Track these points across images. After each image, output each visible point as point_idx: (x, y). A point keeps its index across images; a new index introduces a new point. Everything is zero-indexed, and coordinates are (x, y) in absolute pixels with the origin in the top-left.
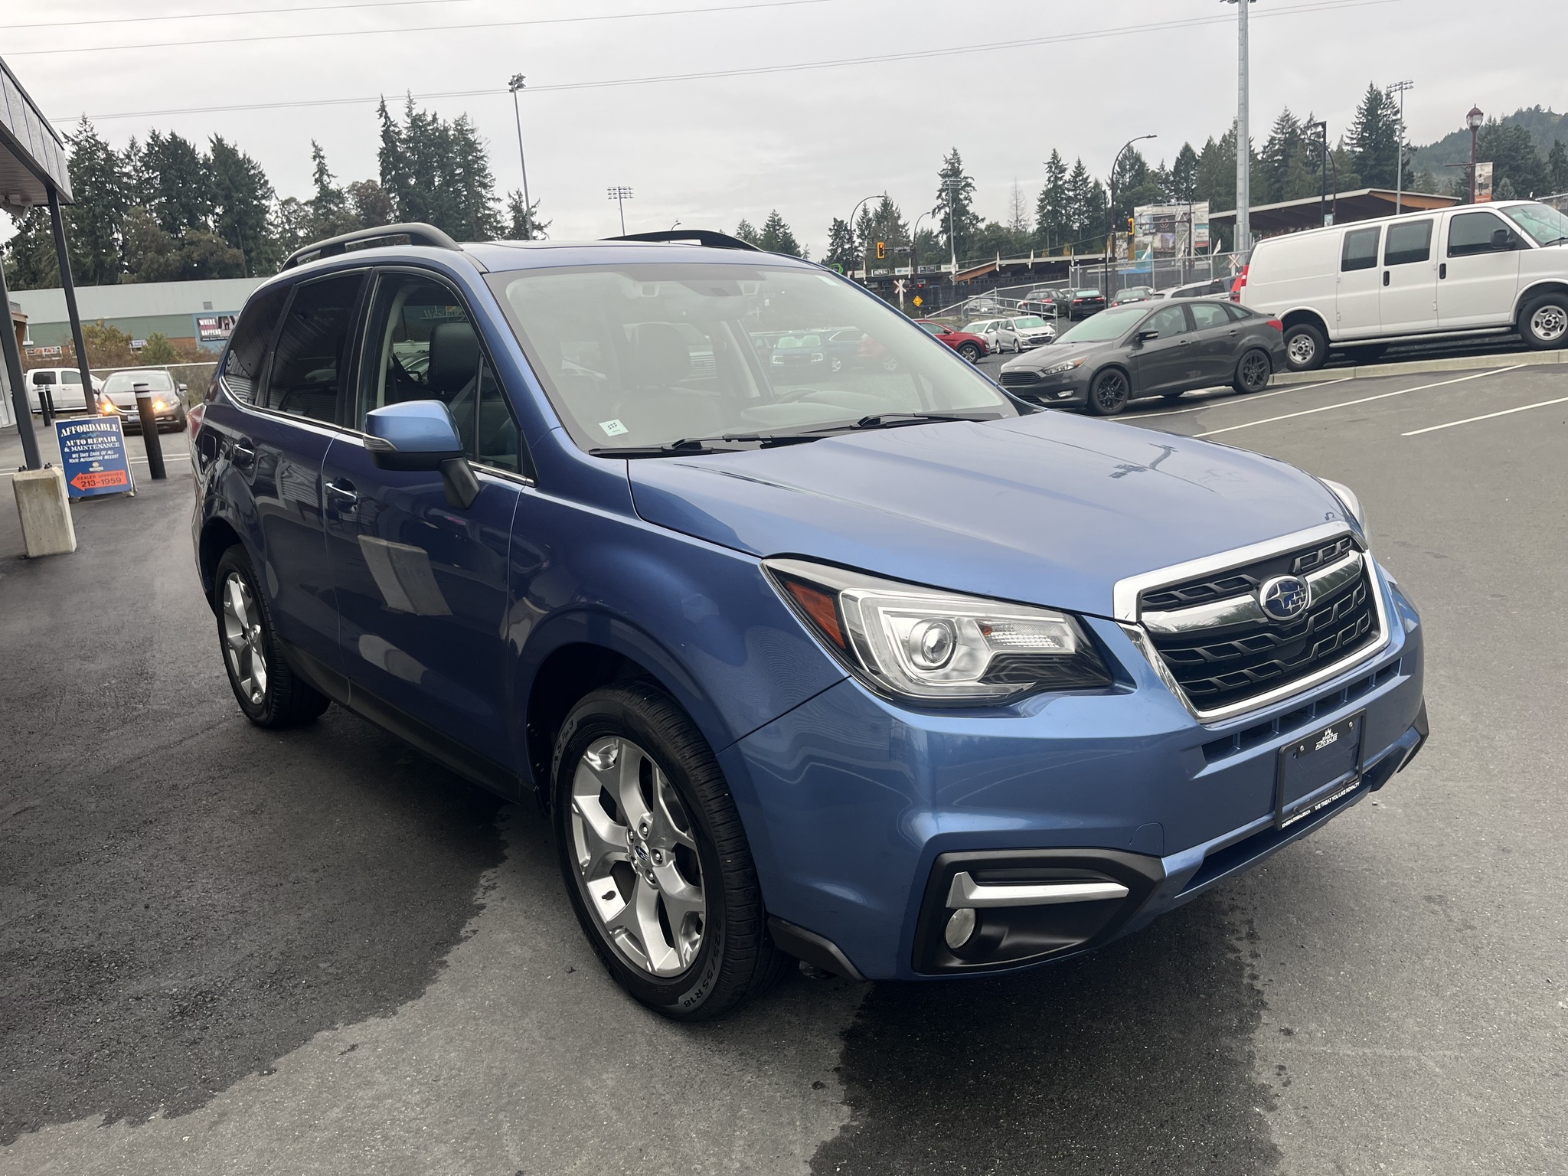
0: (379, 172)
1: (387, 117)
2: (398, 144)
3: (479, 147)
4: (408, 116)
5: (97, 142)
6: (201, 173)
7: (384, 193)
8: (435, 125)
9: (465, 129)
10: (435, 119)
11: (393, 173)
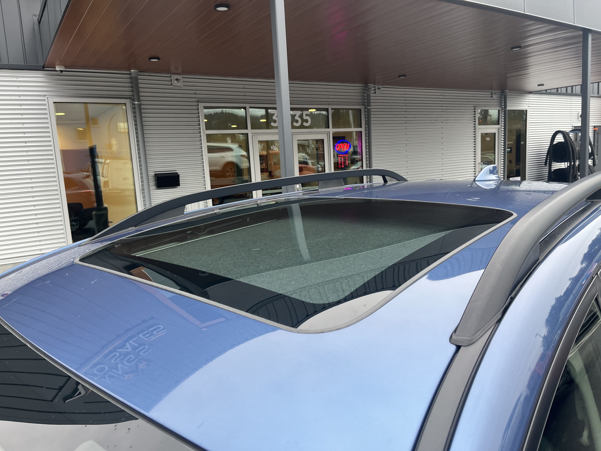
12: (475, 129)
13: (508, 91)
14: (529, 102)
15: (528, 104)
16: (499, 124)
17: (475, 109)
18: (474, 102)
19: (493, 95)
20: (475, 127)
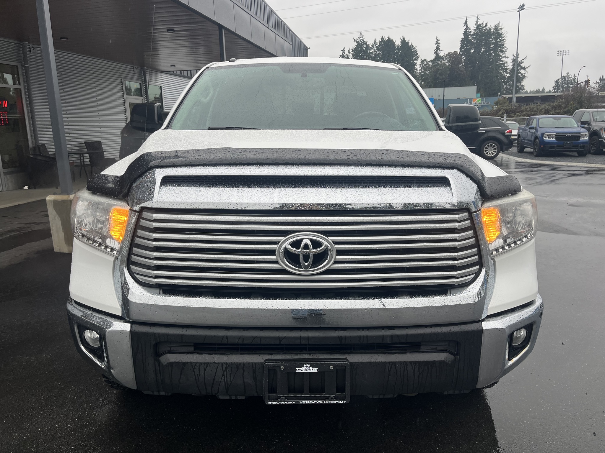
0: (460, 48)
1: (467, 26)
2: (469, 36)
3: (503, 36)
4: (476, 25)
5: (364, 41)
6: (396, 51)
7: (460, 57)
8: (486, 28)
9: (498, 28)
10: (486, 25)
11: (465, 48)
12: (124, 98)
13: (146, 67)
14: (162, 80)
15: (162, 82)
16: (142, 96)
17: (121, 80)
18: (119, 73)
19: (135, 69)
20: (123, 96)
